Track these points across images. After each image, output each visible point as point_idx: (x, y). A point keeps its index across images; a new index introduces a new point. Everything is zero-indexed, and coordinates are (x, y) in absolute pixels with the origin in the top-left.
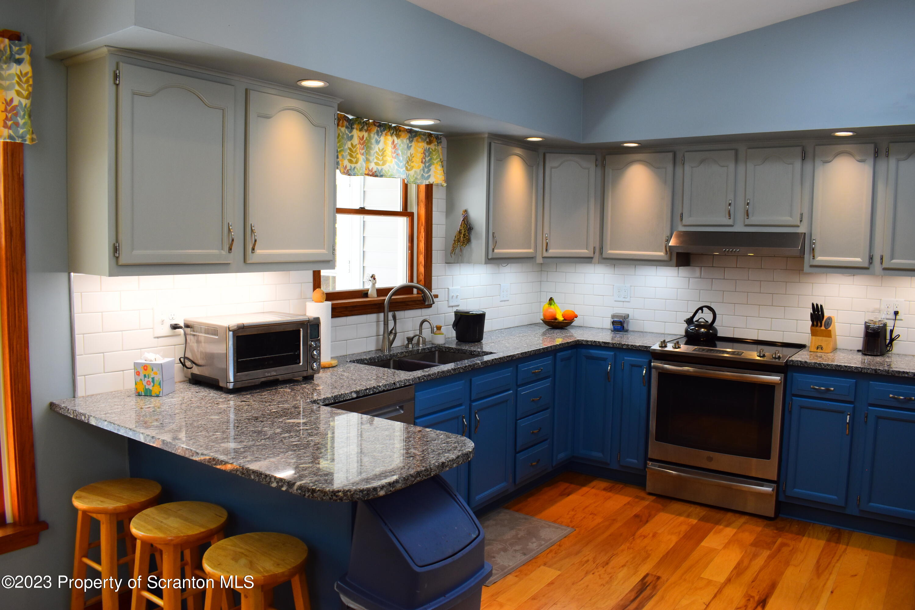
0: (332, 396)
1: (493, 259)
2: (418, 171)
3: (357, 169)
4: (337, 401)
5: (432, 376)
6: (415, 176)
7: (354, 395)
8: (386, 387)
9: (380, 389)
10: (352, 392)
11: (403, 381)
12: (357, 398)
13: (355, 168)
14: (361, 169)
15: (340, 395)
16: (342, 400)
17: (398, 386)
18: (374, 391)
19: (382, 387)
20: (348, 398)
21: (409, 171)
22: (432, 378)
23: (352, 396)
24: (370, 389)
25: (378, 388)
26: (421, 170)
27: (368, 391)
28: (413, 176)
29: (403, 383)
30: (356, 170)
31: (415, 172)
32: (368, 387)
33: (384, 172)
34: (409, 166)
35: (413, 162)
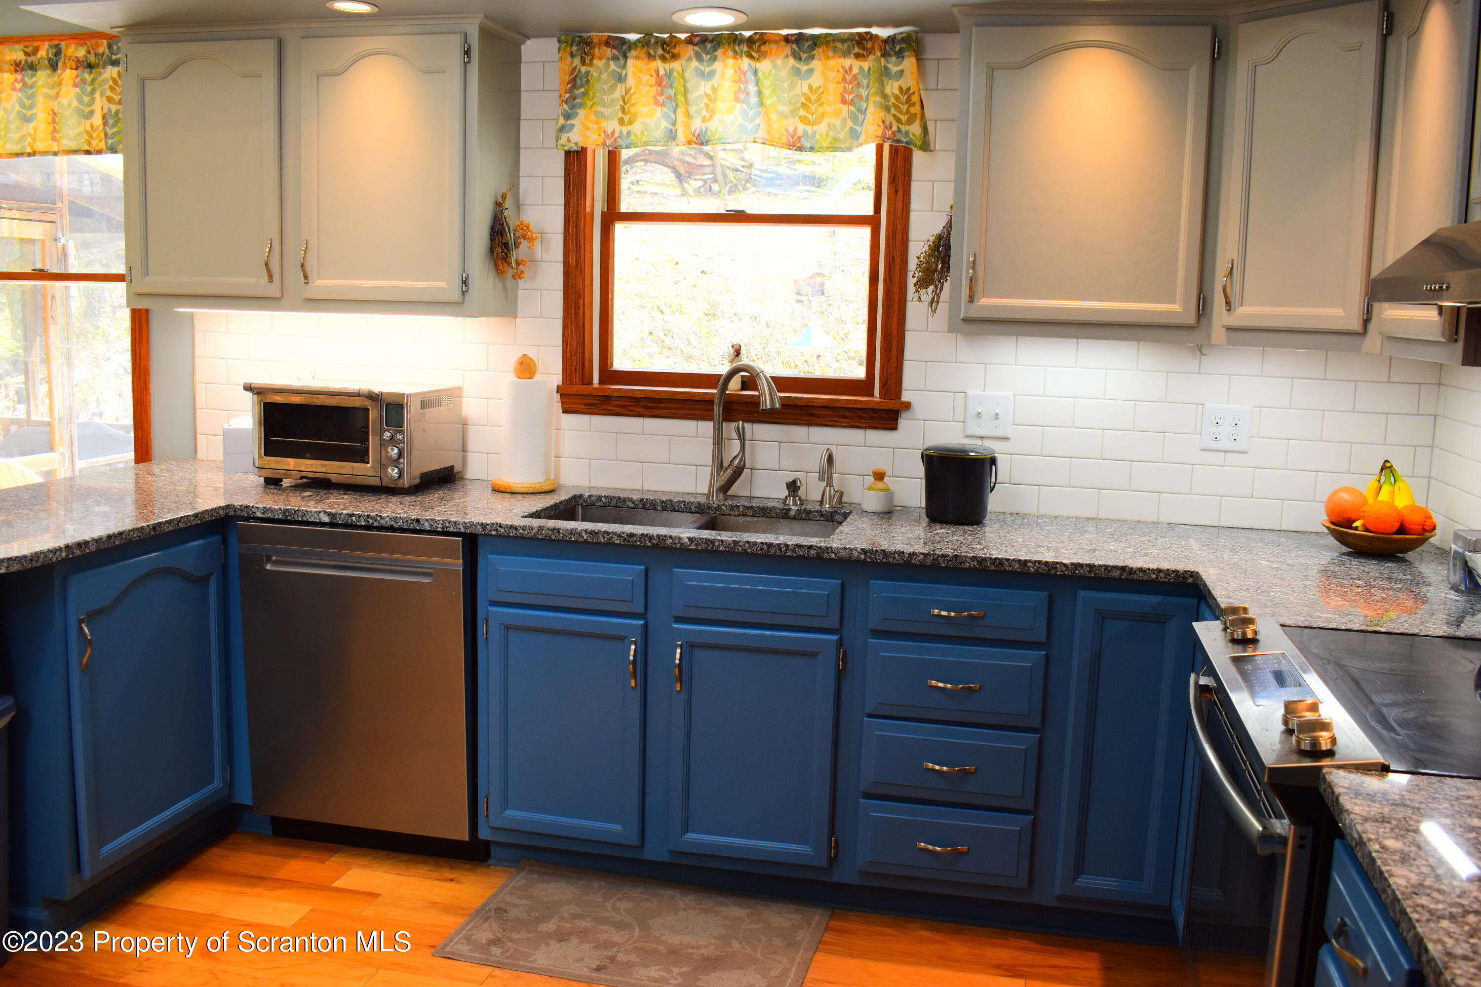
0: (280, 509)
1: (966, 320)
2: (838, 122)
3: (635, 135)
4: (289, 518)
5: (521, 531)
6: (831, 134)
7: (326, 519)
8: (396, 523)
9: (382, 521)
10: (320, 512)
11: (441, 522)
12: (331, 524)
13: (629, 133)
14: (646, 133)
15: (295, 511)
16: (300, 519)
17: (428, 528)
18: (369, 522)
19: (388, 519)
20: (312, 519)
21: (814, 124)
22: (521, 534)
23: (320, 519)
24: (360, 517)
25: (378, 518)
26: (844, 121)
27: (354, 519)
28: (827, 134)
29: (440, 526)
30: (633, 137)
31: (829, 125)
32: (357, 513)
33: (709, 134)
34: (812, 114)
35: (821, 105)
